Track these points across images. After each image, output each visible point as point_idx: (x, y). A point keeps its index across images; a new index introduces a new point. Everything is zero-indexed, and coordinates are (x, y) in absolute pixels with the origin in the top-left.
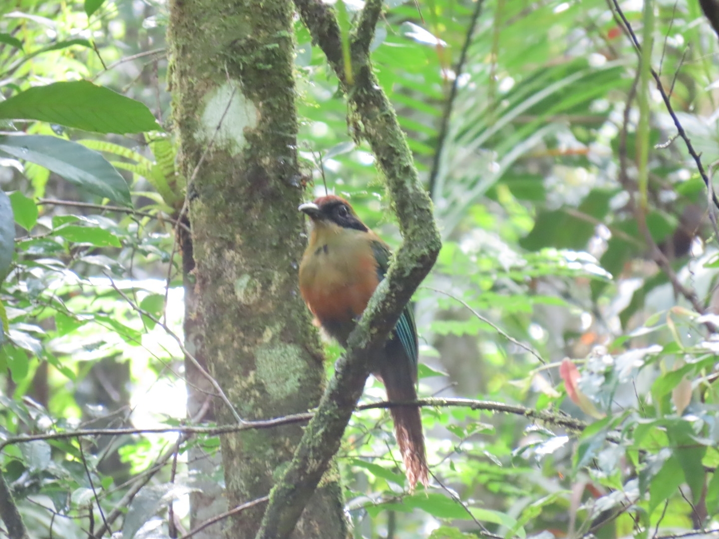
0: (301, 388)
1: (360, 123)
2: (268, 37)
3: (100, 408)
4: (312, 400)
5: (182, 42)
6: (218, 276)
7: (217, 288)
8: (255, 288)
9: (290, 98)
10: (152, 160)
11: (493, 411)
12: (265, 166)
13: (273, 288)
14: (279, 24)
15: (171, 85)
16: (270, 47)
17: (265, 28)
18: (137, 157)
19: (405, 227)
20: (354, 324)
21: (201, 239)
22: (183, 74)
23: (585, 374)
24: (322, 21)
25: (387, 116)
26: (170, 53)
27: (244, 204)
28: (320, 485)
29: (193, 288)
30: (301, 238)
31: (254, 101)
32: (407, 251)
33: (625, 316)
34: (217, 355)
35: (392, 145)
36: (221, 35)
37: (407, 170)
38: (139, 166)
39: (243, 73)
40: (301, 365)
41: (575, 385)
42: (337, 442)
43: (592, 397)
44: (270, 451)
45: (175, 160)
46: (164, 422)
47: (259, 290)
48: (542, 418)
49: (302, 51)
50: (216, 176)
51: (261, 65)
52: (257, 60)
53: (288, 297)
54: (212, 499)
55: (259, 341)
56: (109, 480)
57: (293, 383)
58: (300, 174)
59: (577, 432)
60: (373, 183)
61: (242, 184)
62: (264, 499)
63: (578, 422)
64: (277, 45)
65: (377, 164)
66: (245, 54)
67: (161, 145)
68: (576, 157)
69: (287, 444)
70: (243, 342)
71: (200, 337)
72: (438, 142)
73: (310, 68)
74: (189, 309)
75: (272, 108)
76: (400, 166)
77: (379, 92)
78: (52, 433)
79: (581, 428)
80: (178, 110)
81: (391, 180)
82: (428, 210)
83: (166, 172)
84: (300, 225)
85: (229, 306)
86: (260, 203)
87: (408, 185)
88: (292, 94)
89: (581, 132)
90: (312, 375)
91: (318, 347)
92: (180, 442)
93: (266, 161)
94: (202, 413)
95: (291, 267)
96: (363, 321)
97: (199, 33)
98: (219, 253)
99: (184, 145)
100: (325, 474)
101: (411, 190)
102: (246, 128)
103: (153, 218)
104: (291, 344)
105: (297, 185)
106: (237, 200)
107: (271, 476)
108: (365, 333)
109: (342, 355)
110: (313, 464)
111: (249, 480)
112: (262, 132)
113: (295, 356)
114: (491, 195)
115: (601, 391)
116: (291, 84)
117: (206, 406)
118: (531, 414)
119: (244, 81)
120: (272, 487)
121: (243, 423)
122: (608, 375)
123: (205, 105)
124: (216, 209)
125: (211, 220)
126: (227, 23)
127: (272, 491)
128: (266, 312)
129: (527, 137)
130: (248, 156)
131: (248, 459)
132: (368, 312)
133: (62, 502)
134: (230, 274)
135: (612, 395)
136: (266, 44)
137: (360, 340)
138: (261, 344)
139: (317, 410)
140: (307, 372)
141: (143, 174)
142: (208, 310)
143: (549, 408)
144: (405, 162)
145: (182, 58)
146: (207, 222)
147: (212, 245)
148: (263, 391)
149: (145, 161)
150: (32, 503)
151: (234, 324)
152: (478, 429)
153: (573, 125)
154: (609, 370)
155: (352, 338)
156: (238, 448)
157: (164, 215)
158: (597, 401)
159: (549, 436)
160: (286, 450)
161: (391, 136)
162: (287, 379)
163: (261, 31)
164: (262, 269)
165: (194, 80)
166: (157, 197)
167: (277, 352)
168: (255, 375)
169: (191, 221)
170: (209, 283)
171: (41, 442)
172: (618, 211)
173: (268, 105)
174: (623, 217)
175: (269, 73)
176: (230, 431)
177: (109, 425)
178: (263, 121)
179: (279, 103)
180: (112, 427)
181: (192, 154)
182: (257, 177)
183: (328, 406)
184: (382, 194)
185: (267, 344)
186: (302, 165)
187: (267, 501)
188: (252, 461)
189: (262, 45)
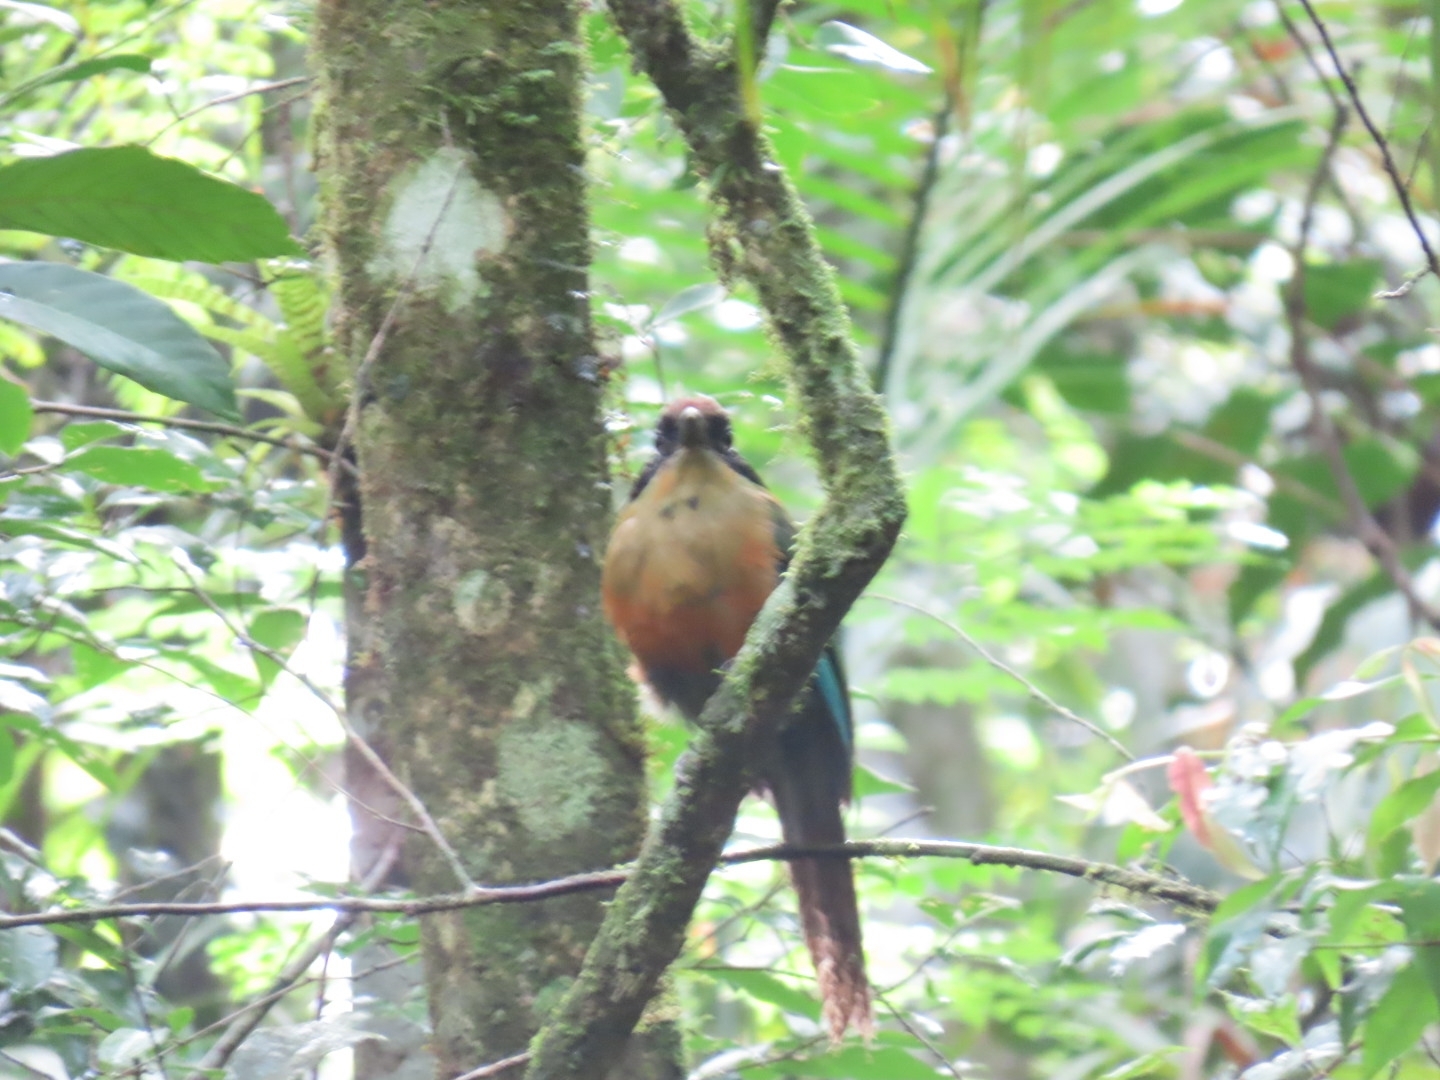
0: (594, 816)
1: (734, 243)
2: (530, 54)
3: (162, 856)
4: (618, 843)
5: (342, 64)
6: (417, 573)
7: (415, 598)
8: (497, 599)
9: (575, 186)
10: (276, 320)
11: (1018, 869)
12: (523, 335)
13: (537, 600)
14: (552, 28)
15: (317, 157)
16: (534, 76)
17: (522, 35)
18: (242, 313)
19: (830, 472)
20: (718, 680)
21: (381, 494)
22: (344, 133)
23: (1224, 781)
24: (653, 21)
25: (792, 229)
26: (317, 88)
27: (477, 417)
28: (640, 1028)
29: (362, 599)
30: (597, 490)
31: (498, 194)
32: (832, 521)
33: (1304, 665)
34: (412, 744)
35: (803, 292)
36: (425, 50)
37: (835, 347)
38: (247, 333)
39: (474, 131)
40: (597, 766)
41: (1202, 805)
42: (677, 936)
43: (1239, 832)
44: (528, 955)
45: (325, 322)
46: (304, 889)
47: (507, 604)
48: (1121, 884)
49: (602, 86)
50: (414, 357)
51: (512, 116)
52: (506, 105)
53: (567, 620)
54: (401, 1057)
55: (505, 714)
56: (183, 1013)
57: (579, 807)
58: (595, 353)
59: (1200, 915)
60: (761, 374)
61: (470, 374)
62: (517, 1058)
63: (1202, 894)
64: (548, 73)
65: (770, 333)
66: (480, 91)
67: (295, 288)
68: (1202, 320)
69: (565, 937)
70: (471, 716)
71: (376, 705)
72: (895, 285)
73: (620, 123)
74: (355, 644)
75: (538, 211)
76: (820, 337)
77: (775, 177)
78: (55, 911)
79: (1209, 906)
80: (334, 213)
81: (801, 369)
82: (880, 435)
83: (307, 346)
84: (594, 462)
85: (441, 638)
86: (509, 416)
87: (837, 379)
88: (580, 178)
89: (1214, 262)
90: (620, 789)
91: (636, 729)
92: (335, 932)
93: (524, 325)
94: (381, 869)
95: (575, 554)
96: (739, 674)
97: (379, 45)
98: (420, 523)
99: (346, 287)
100: (652, 1004)
101: (842, 391)
102: (480, 252)
103: (278, 444)
104: (576, 721)
105: (589, 376)
106: (461, 409)
107: (529, 1007)
108: (739, 698)
109: (691, 745)
110: (626, 984)
111: (482, 1018)
112: (514, 259)
113: (585, 748)
114: (1013, 398)
115: (1259, 820)
116: (578, 158)
117: (389, 855)
118: (1099, 876)
119: (477, 149)
120: (534, 1032)
121: (474, 891)
122: (1273, 784)
123: (390, 203)
124: (417, 428)
125: (405, 452)
126: (440, 24)
127: (536, 1041)
128: (522, 652)
129: (1090, 273)
130: (484, 314)
131: (481, 969)
132: (748, 653)
133: (79, 1059)
134: (443, 570)
135: (1284, 826)
136: (526, 70)
137: (731, 714)
138: (509, 721)
139: (635, 864)
140: (608, 782)
141: (256, 349)
142: (395, 647)
143: (1142, 859)
144: (832, 329)
145: (341, 97)
146: (394, 457)
147: (404, 506)
148: (513, 825)
149: (260, 321)
150: (9, 1063)
151: (453, 676)
152: (987, 909)
153: (1196, 247)
154: (1276, 773)
155: (713, 707)
156: (460, 946)
157: (303, 441)
158: (1250, 840)
159: (1140, 924)
160: (562, 950)
161: (802, 271)
162: (565, 798)
163: (515, 41)
164: (512, 558)
165: (366, 146)
166: (285, 400)
167: (544, 737)
168: (498, 789)
169: (359, 452)
170: (398, 588)
171: (36, 929)
172: (1291, 436)
173: (529, 203)
174: (1300, 449)
175: (528, 133)
176: (444, 908)
177: (181, 894)
178: (516, 237)
179: (552, 198)
180: (187, 900)
181: (363, 308)
182: (505, 358)
183: (660, 856)
184: (782, 396)
185: (521, 720)
186: (600, 333)
187: (525, 1062)
188: (488, 975)
189: (515, 72)
